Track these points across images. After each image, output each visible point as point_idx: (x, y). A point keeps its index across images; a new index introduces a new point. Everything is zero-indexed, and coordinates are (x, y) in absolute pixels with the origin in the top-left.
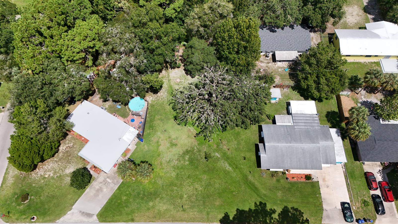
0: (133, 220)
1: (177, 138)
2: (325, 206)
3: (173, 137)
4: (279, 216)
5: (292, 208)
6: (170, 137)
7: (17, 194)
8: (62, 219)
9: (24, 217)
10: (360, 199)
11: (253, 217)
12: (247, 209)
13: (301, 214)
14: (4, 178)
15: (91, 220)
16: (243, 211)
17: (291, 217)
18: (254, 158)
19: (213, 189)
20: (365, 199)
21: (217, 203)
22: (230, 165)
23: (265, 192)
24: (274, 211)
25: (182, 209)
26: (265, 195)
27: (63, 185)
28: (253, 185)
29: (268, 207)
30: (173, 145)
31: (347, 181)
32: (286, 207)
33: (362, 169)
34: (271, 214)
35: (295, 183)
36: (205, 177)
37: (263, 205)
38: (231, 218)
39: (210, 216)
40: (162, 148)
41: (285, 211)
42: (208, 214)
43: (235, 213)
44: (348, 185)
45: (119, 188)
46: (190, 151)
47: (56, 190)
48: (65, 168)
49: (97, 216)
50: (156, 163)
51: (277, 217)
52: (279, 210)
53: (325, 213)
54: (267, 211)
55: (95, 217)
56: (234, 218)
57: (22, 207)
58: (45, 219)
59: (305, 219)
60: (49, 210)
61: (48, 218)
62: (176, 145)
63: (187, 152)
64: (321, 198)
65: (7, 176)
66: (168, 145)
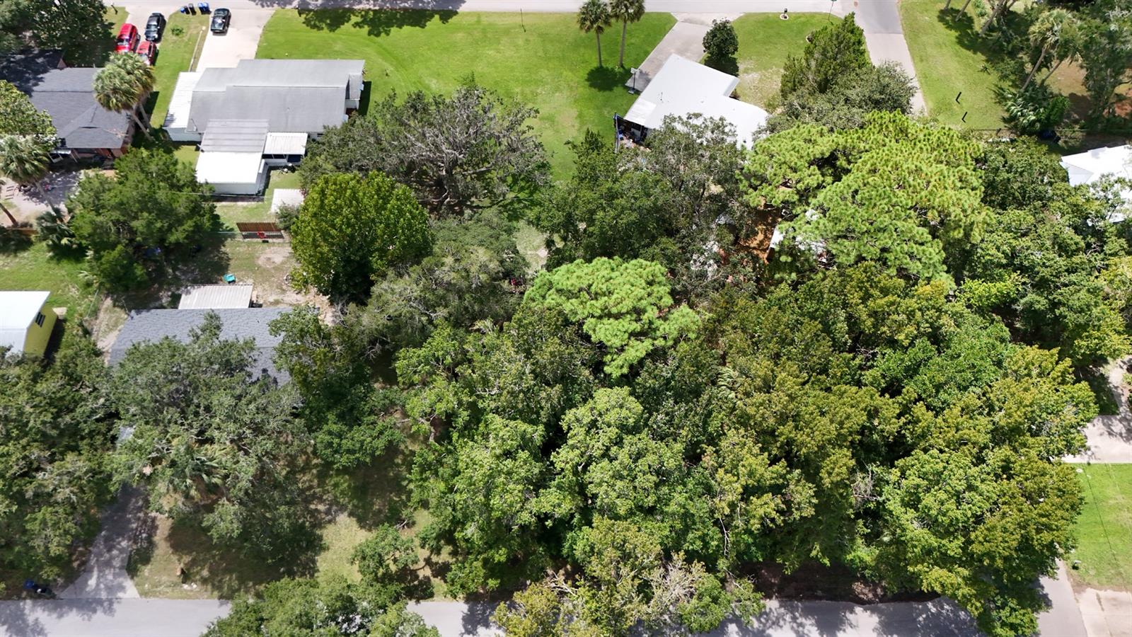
2: (260, 31)
4: (349, 19)
5: (320, 28)
6: (557, 131)
9: (802, 19)
10: (186, 39)
11: (397, 19)
12: (406, 28)
13: (308, 23)
15: (686, 16)
16: (413, 26)
17: (327, 18)
18: (374, 97)
19: (467, 52)
20: (175, 38)
21: (460, 35)
23: (366, 48)
24: (357, 25)
25: (526, 28)
26: (368, 46)
27: (755, 58)
28: (386, 60)
29: (366, 28)
32: (332, 30)
34: (364, 21)
36: (482, 68)
37: (375, 33)
38: (437, 17)
39: (475, 19)
40: (574, 112)
41: (335, 25)
42: (479, 22)
43: (428, 23)
44: (197, 58)
45: (647, 53)
48: (761, 80)
49: (676, 21)
50: (581, 89)
51: (353, 18)
52: (346, 27)
53: (263, 23)
54: (370, 25)
55: (678, 18)
56: (432, 17)
58: (764, 17)
59: (304, 16)
60: (764, 27)
61: (759, 18)
64: (261, 41)
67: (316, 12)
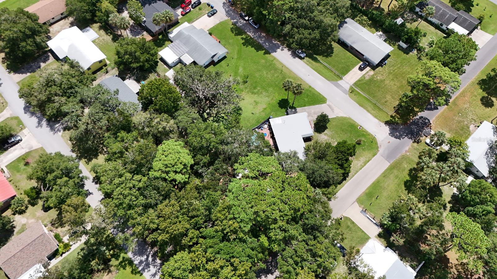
0: (310, 87)
1: (251, 104)
2: (218, 22)
3: (252, 107)
4: (242, 35)
5: (233, 33)
6: (254, 108)
7: (362, 148)
8: (345, 116)
9: (365, 133)
10: (200, 12)
11: (254, 44)
12: (253, 48)
13: (232, 29)
14: (365, 165)
15: (331, 104)
16: (255, 49)
17: (238, 31)
18: (223, 62)
19: (259, 67)
20: (198, 10)
21: (263, 61)
22: (238, 70)
23: (237, 47)
24: (242, 38)
25: (282, 72)
27: (333, 132)
28: (238, 54)
29: (243, 41)
30: (256, 103)
31: (195, 21)
32: (235, 35)
33: (181, 18)
34: (245, 39)
35: (218, 38)
36: (257, 75)
37: (244, 44)
39: (272, 59)
40: (265, 106)
41: (237, 34)
42: (272, 61)
43: (260, 51)
44: (197, 19)
45: (305, 106)
46: (251, 92)
47: (339, 133)
49: (326, 103)
50: (275, 102)
51: (244, 35)
52: (239, 37)
53: (222, 21)
54: (245, 41)
55: (328, 103)
56: (263, 50)
57: (363, 139)
58: (354, 123)
59: (233, 26)
60: (349, 126)
61: (352, 122)
62: (255, 101)
63: (253, 93)
64: (215, 26)
65: (363, 165)
66: (259, 105)
67: (237, 27)
